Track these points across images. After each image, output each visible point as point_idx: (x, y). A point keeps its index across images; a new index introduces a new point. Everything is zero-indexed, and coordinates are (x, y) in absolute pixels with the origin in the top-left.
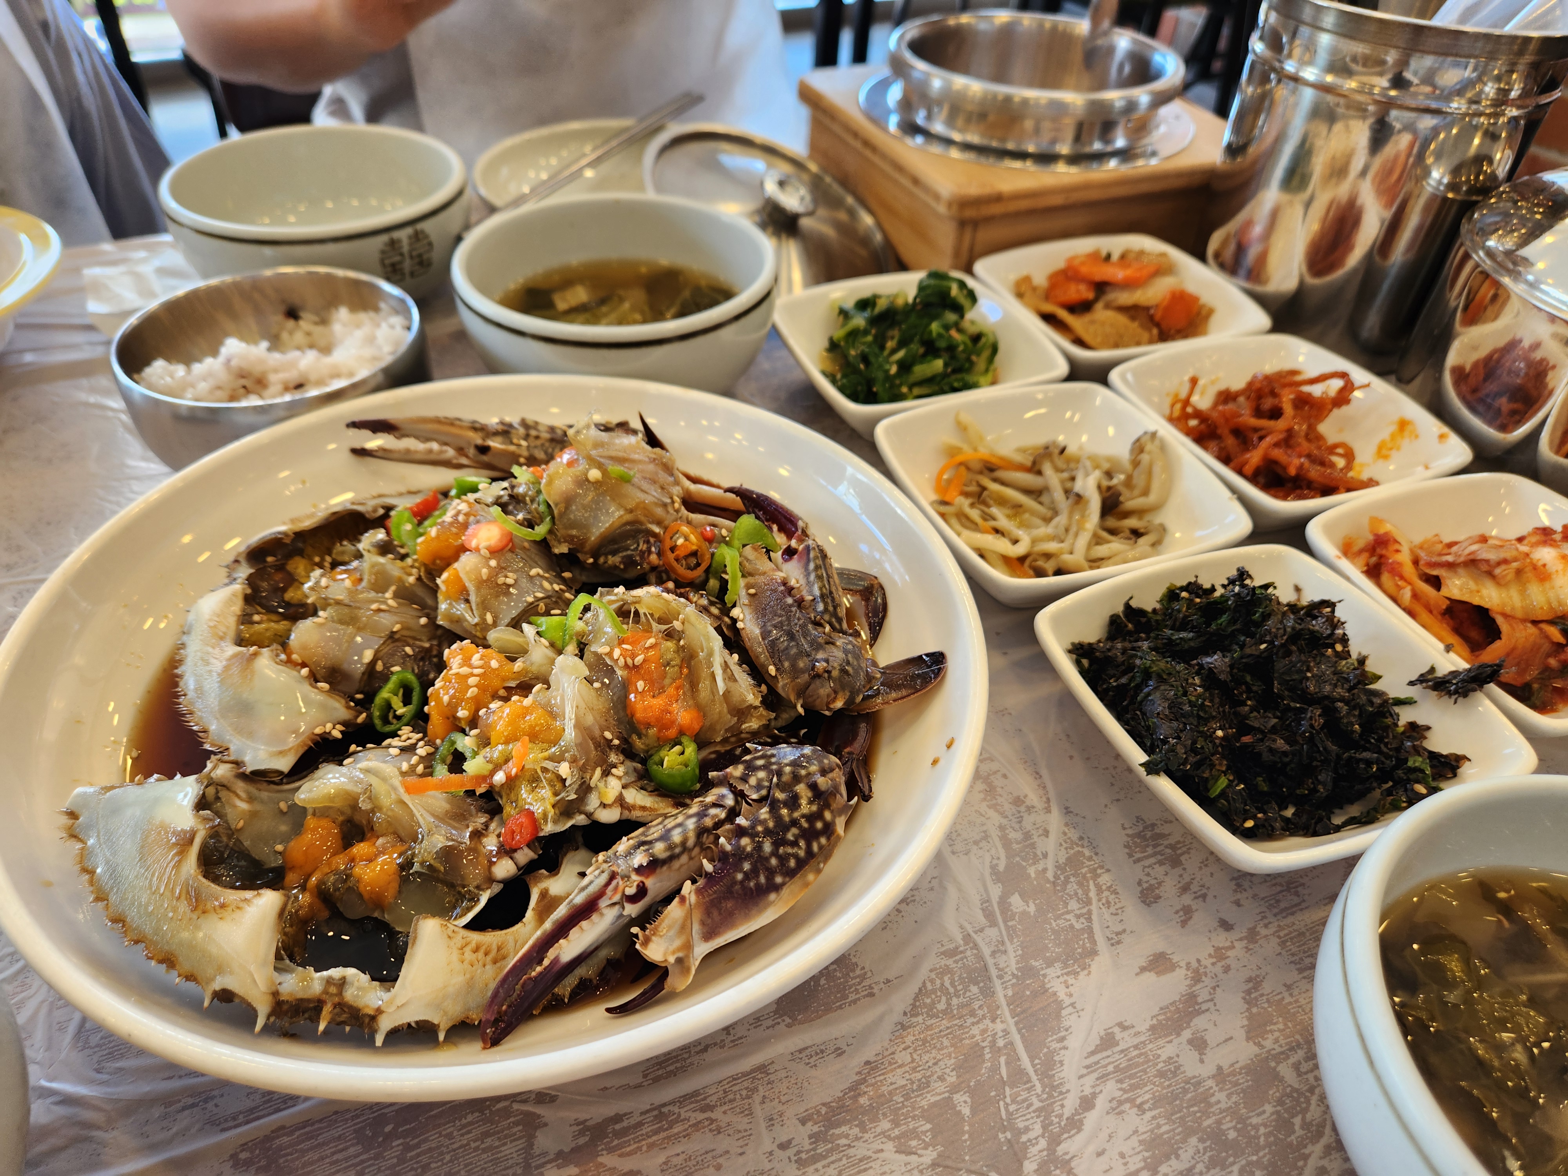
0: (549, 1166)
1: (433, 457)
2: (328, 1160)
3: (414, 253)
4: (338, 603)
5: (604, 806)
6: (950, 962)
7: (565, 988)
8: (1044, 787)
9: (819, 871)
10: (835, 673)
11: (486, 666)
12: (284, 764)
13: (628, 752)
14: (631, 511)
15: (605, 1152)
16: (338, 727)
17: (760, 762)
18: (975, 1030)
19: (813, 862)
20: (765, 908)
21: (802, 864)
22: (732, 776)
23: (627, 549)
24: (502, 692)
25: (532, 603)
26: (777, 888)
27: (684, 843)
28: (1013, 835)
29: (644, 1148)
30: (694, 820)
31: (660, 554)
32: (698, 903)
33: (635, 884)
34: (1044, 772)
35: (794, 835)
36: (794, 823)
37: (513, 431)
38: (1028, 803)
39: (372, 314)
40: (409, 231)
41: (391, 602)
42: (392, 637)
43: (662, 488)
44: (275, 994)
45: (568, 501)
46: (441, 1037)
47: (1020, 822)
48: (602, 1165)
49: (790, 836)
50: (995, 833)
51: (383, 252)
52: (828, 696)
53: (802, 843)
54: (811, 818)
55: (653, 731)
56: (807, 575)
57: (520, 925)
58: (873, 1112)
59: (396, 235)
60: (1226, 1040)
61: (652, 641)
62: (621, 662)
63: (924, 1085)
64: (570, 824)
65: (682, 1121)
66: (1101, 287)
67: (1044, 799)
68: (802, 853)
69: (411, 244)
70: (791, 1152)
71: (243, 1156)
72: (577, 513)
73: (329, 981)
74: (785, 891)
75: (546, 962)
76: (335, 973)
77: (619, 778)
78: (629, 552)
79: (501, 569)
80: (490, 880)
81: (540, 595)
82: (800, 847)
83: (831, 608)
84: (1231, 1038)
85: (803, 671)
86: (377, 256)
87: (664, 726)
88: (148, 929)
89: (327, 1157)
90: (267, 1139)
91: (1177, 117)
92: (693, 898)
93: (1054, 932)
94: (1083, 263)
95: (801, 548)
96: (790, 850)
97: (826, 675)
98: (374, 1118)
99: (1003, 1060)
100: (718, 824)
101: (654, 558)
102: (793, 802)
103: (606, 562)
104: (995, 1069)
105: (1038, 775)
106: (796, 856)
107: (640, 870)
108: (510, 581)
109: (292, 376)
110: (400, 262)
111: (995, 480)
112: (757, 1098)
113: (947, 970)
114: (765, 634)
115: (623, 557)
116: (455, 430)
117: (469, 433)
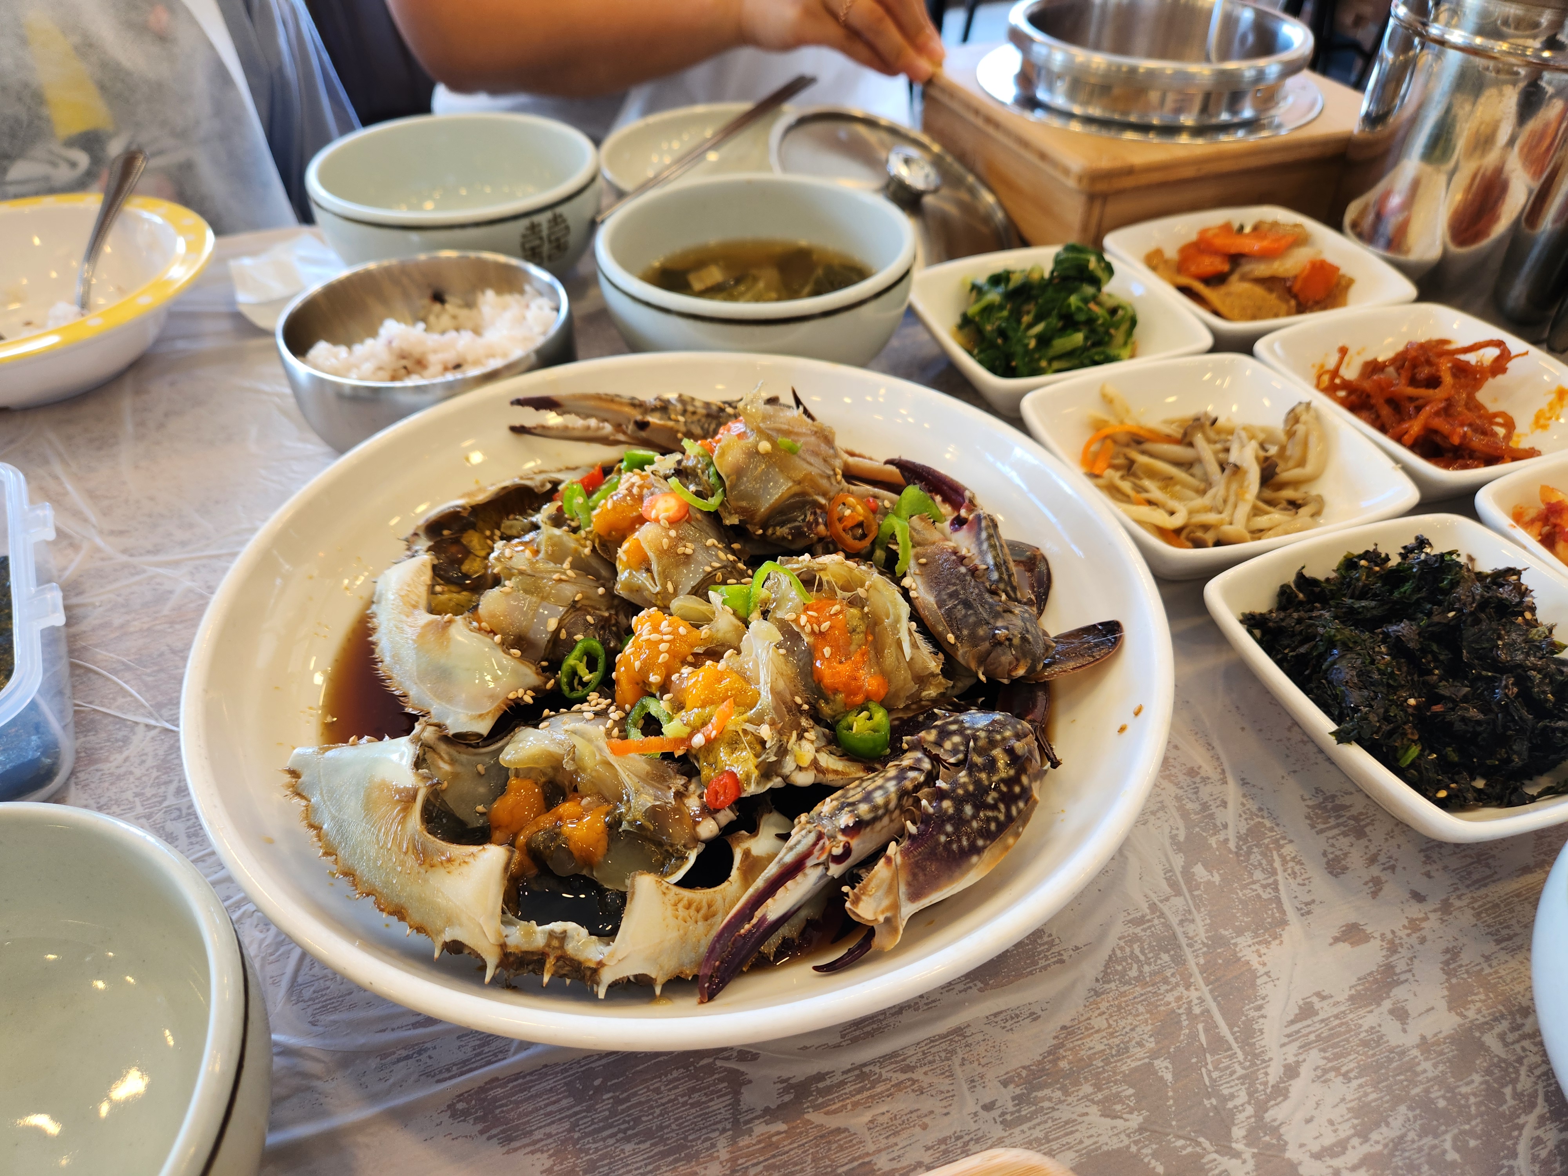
0: (757, 1122)
1: (590, 434)
2: (542, 1112)
3: (553, 238)
4: (521, 573)
5: (800, 768)
6: (1138, 930)
7: (770, 947)
8: (1218, 758)
9: (1017, 835)
10: (1016, 641)
11: (674, 632)
12: (484, 727)
13: (816, 717)
14: (799, 483)
15: (811, 1110)
16: (529, 692)
17: (954, 727)
18: (1170, 998)
19: (1012, 827)
20: (968, 870)
21: (1002, 827)
22: (925, 741)
23: (795, 521)
24: (690, 658)
25: (710, 573)
26: (978, 851)
27: (887, 804)
28: (1190, 806)
29: (849, 1107)
30: (893, 783)
31: (827, 525)
32: (904, 864)
33: (842, 844)
34: (1216, 743)
35: (994, 799)
36: (993, 787)
37: (671, 407)
38: (1203, 773)
39: (517, 296)
40: (548, 215)
41: (570, 573)
42: (574, 606)
43: (825, 461)
44: (503, 946)
45: (739, 472)
46: (658, 990)
47: (1196, 793)
48: (809, 1122)
49: (990, 800)
50: (1171, 804)
51: (524, 236)
52: (1010, 663)
53: (1002, 807)
54: (1010, 782)
55: (841, 697)
56: (980, 543)
57: (726, 884)
58: (1073, 1077)
59: (537, 219)
60: (1428, 1010)
61: (837, 608)
62: (808, 629)
63: (1123, 1051)
64: (768, 786)
65: (884, 1081)
66: (1236, 259)
67: (1219, 770)
68: (1002, 817)
69: (550, 228)
70: (996, 1113)
71: (461, 1106)
72: (747, 485)
73: (551, 935)
74: (986, 855)
75: (754, 921)
76: (557, 926)
77: (812, 742)
78: (797, 524)
79: (680, 539)
80: (696, 840)
81: (717, 565)
82: (999, 811)
83: (1005, 577)
84: (1433, 1008)
85: (983, 639)
86: (517, 240)
87: (851, 692)
88: (378, 884)
89: (541, 1108)
90: (482, 1089)
91: (1304, 88)
92: (899, 859)
93: (1241, 901)
94: (1216, 236)
95: (971, 517)
96: (990, 814)
97: (1007, 643)
98: (583, 1072)
99: (1200, 1027)
100: (918, 787)
101: (821, 528)
102: (991, 766)
103: (774, 534)
104: (1193, 1036)
105: (1210, 746)
106: (996, 819)
107: (846, 831)
108: (689, 551)
109: (451, 357)
110: (540, 246)
111: (1144, 452)
112: (956, 1060)
113: (1135, 939)
114: (940, 604)
115: (790, 529)
116: (615, 407)
117: (628, 410)
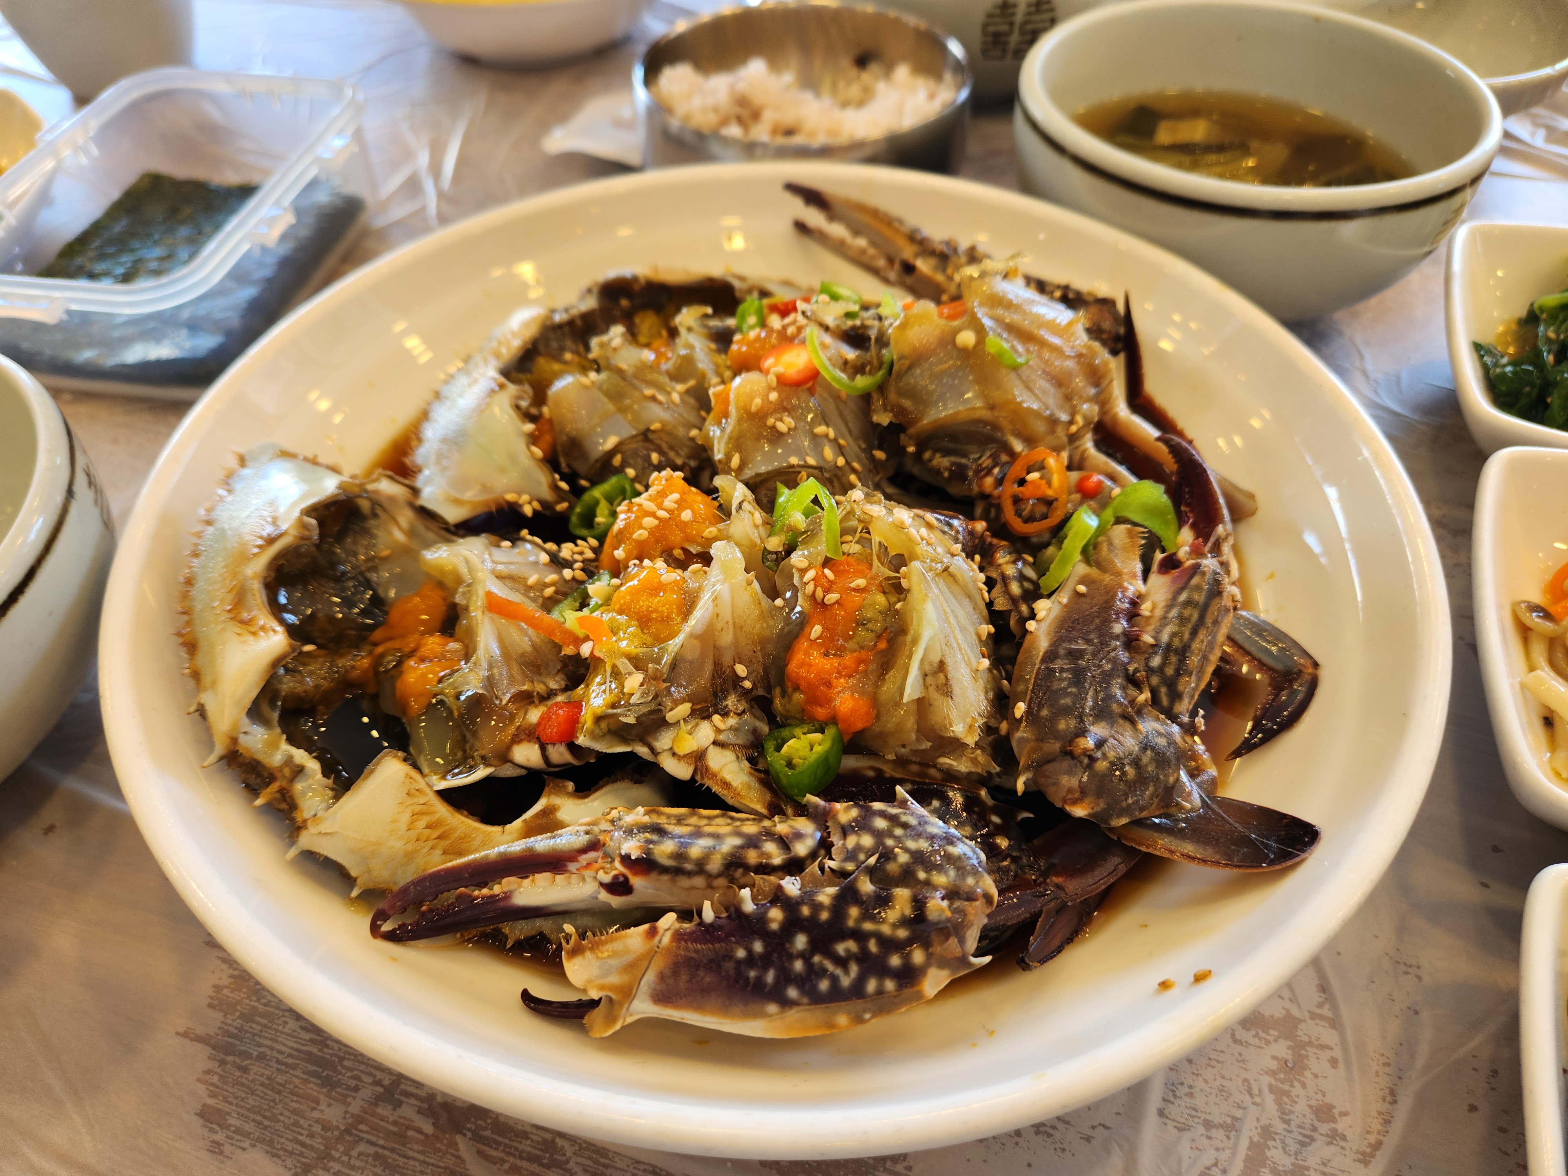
3: (1029, 27)
4: (617, 371)
5: (676, 752)
7: (516, 931)
8: (1387, 1122)
9: (858, 1020)
10: (1102, 766)
11: (675, 512)
12: (453, 514)
13: (756, 705)
14: (992, 408)
16: (536, 505)
17: (880, 823)
19: (858, 1004)
20: (755, 1015)
21: (837, 995)
22: (835, 817)
23: (964, 456)
24: (677, 553)
25: (793, 466)
26: (786, 1003)
27: (701, 861)
28: (1275, 1153)
30: (737, 841)
31: (1000, 482)
32: (668, 949)
33: (614, 872)
34: (1406, 1101)
35: (848, 951)
36: (860, 936)
37: (953, 256)
38: (1342, 1125)
41: (676, 397)
42: (646, 435)
43: (1068, 398)
44: (234, 740)
45: (917, 359)
46: (355, 893)
47: (1303, 1144)
49: (841, 948)
50: (1248, 1132)
52: (1070, 790)
53: (854, 969)
54: (889, 944)
55: (799, 697)
56: (1171, 606)
57: (497, 829)
61: (861, 582)
62: (810, 588)
64: (624, 749)
67: (1372, 1139)
68: (846, 981)
72: (921, 379)
73: (289, 761)
74: (793, 1014)
75: (497, 889)
76: (300, 756)
77: (718, 731)
78: (964, 461)
79: (782, 408)
80: (504, 757)
81: (811, 461)
82: (847, 971)
83: (1168, 670)
85: (1057, 735)
86: (985, 14)
87: (814, 700)
88: (198, 607)
92: (666, 939)
95: (1189, 563)
96: (830, 966)
97: (1086, 761)
100: (765, 869)
101: (989, 481)
102: (877, 907)
103: (930, 460)
105: (1392, 1097)
106: (835, 979)
107: (628, 860)
108: (782, 427)
110: (1009, 34)
114: (1051, 656)
115: (953, 464)
116: (888, 232)
117: (903, 242)
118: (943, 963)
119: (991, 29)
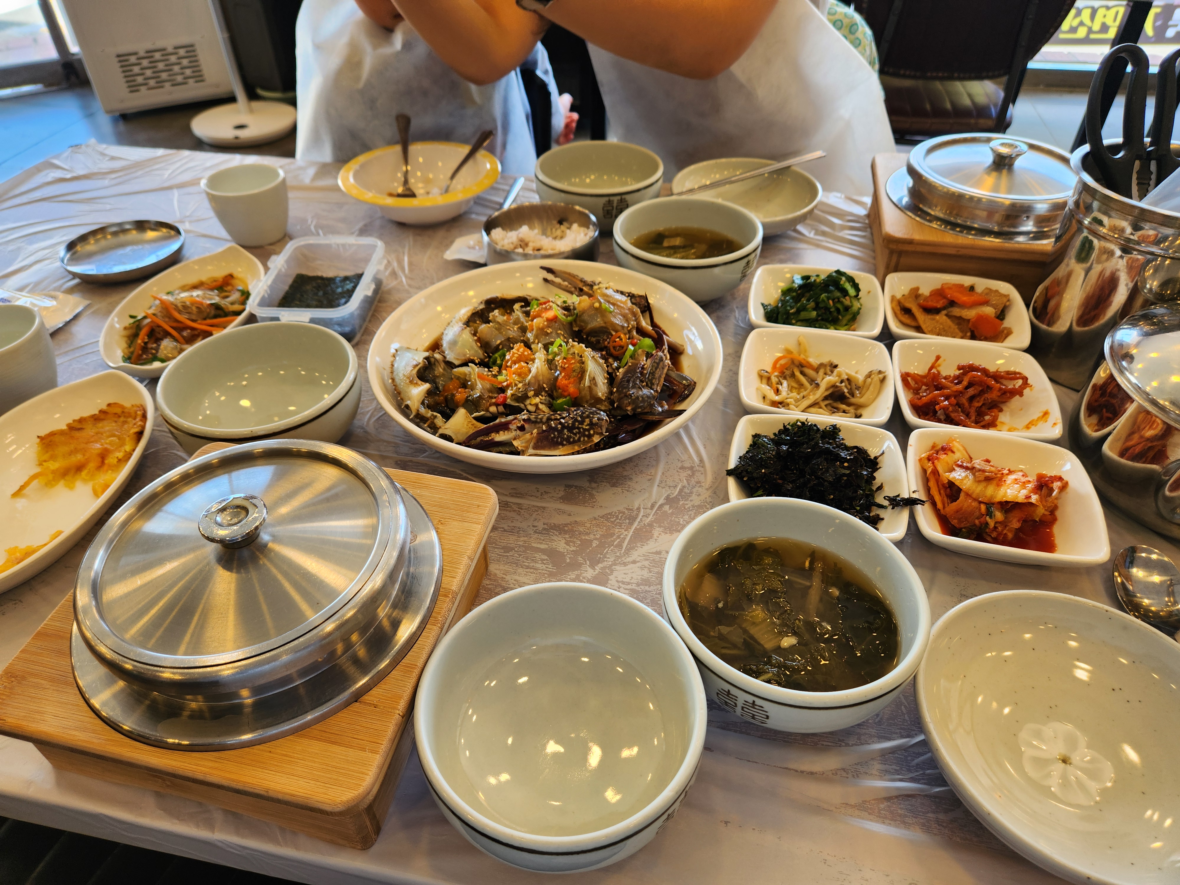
1: (567, 289)
3: (619, 207)
4: (498, 323)
5: (530, 404)
6: (626, 511)
10: (633, 398)
11: (523, 353)
12: (456, 361)
13: (550, 395)
14: (605, 323)
16: (478, 359)
18: (617, 530)
19: (579, 443)
20: (557, 449)
21: (575, 442)
24: (525, 361)
26: (563, 445)
27: (541, 419)
31: (609, 343)
32: (535, 437)
33: (521, 424)
35: (576, 432)
36: (578, 428)
39: (586, 229)
40: (619, 198)
41: (515, 329)
42: (508, 339)
43: (627, 320)
44: (418, 411)
45: (583, 312)
49: (574, 431)
51: (604, 204)
53: (578, 435)
54: (585, 430)
55: (560, 391)
58: (566, 532)
59: (612, 198)
61: (573, 361)
62: (560, 364)
63: (588, 534)
64: (517, 404)
68: (576, 438)
69: (617, 203)
70: (535, 529)
72: (585, 317)
73: (433, 415)
74: (565, 447)
75: (490, 438)
76: (435, 414)
77: (541, 399)
78: (600, 337)
79: (548, 327)
80: (487, 410)
82: (576, 436)
85: (623, 393)
86: (601, 206)
87: (563, 390)
88: (398, 384)
90: (407, 461)
92: (535, 435)
93: (671, 520)
95: (655, 354)
96: (572, 436)
97: (630, 398)
99: (618, 540)
101: (606, 343)
102: (582, 422)
104: (613, 541)
106: (574, 438)
107: (524, 420)
108: (549, 331)
109: (537, 245)
111: (801, 372)
112: (536, 513)
113: (624, 513)
114: (622, 379)
115: (596, 339)
116: (574, 280)
117: (579, 282)
118: (598, 434)
119: (605, 209)
